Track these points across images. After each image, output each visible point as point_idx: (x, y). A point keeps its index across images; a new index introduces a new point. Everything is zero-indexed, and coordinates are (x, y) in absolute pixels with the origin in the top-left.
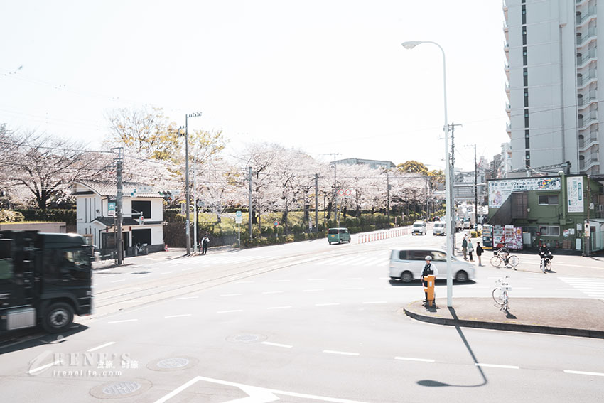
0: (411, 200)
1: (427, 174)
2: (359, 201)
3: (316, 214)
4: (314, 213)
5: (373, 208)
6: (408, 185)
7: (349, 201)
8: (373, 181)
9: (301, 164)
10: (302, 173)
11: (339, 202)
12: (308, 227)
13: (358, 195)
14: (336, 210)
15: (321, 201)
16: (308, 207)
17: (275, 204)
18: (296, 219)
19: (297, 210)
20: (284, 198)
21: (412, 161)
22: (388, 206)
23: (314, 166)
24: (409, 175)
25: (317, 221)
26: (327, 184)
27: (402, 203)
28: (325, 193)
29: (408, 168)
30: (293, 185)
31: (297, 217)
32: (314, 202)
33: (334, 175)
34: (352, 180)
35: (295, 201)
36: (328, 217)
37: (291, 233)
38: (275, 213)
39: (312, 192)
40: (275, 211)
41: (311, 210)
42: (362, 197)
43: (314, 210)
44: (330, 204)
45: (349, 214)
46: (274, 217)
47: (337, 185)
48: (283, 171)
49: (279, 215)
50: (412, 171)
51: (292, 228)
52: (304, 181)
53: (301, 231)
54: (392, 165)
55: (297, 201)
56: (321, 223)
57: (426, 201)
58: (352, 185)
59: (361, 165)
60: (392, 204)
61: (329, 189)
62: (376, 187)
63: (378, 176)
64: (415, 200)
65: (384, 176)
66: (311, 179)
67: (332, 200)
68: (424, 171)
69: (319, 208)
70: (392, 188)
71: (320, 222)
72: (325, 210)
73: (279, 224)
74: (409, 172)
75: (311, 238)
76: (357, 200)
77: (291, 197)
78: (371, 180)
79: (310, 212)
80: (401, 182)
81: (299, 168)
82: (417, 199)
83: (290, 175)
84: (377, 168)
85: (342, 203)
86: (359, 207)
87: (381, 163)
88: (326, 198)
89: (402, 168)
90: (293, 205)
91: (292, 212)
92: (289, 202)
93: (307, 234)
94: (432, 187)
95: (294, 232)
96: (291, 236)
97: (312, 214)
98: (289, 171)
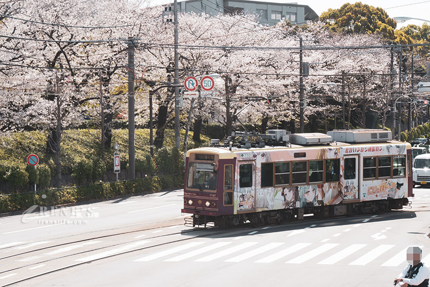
0: (355, 100)
1: (391, 35)
2: (232, 104)
3: (131, 134)
4: (123, 133)
5: (265, 119)
6: (348, 64)
7: (208, 103)
8: (265, 54)
9: (93, 14)
10: (95, 35)
11: (185, 105)
12: (111, 166)
13: (230, 89)
14: (176, 125)
15: (142, 103)
16: (109, 117)
17: (30, 111)
18: (79, 148)
19: (83, 126)
20: (51, 98)
21: (358, 5)
22: (300, 115)
23: (126, 18)
24: (349, 41)
25: (132, 154)
26: (154, 61)
27: (334, 108)
28: (151, 84)
29: (347, 24)
30: (73, 64)
31: (82, 143)
32: (127, 106)
33: (172, 41)
34: (216, 53)
35: (77, 103)
36: (159, 142)
37: (69, 182)
38: (28, 134)
39: (118, 81)
40: (28, 128)
41: (118, 126)
42: (239, 92)
43: (123, 126)
44: (163, 110)
45: (206, 134)
46: (26, 142)
47: (180, 66)
48: (49, 29)
49: (40, 137)
50: (358, 30)
51: (70, 170)
52: (101, 55)
53: (95, 177)
54: (310, 14)
55: (82, 102)
56: (143, 158)
57: (391, 103)
58: (216, 66)
59: (238, 17)
60: (309, 110)
61: (160, 75)
62: (271, 70)
63: (276, 43)
64: (365, 101)
65: (292, 42)
66: (116, 49)
67: (167, 101)
68: (384, 30)
69: (138, 120)
70: (311, 71)
71: (140, 155)
72: (149, 125)
73: (41, 162)
74: (349, 32)
75: (118, 195)
76: (228, 101)
77: (68, 92)
78: (261, 53)
79: (114, 131)
80: (331, 56)
81: (87, 23)
82: (369, 96)
83: (66, 38)
84: (274, 23)
85: (192, 108)
86: (232, 118)
87: (281, 9)
88: (154, 97)
89: (333, 22)
90: (72, 115)
91: (69, 131)
92: (64, 105)
93: (107, 185)
94: (404, 69)
95: (78, 181)
96: (69, 191)
97: (121, 134)
98: (62, 30)
